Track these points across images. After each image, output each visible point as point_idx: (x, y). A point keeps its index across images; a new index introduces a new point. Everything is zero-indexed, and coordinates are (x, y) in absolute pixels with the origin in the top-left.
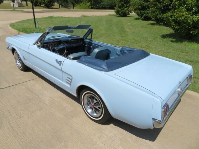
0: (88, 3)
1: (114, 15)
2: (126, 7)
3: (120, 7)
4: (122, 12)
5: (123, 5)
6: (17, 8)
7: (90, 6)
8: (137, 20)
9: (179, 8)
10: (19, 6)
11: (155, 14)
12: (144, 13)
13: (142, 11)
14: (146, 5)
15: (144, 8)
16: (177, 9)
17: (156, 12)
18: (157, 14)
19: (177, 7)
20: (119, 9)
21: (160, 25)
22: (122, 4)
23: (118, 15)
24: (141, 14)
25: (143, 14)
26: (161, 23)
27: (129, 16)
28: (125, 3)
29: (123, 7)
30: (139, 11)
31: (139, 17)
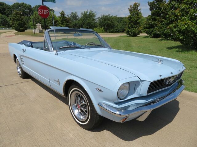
0: (102, 27)
1: (125, 36)
2: (136, 28)
3: (129, 28)
4: (132, 33)
5: (132, 25)
6: (37, 34)
7: (103, 30)
8: (146, 38)
9: (181, 18)
10: (40, 32)
11: (161, 30)
12: (153, 31)
13: (151, 30)
14: (153, 23)
15: (152, 26)
16: (179, 19)
17: (162, 28)
18: (164, 30)
19: (180, 18)
20: (129, 30)
21: (168, 40)
22: (131, 25)
23: (128, 35)
24: (149, 32)
25: (151, 32)
26: (169, 38)
27: (139, 35)
28: (134, 24)
29: (132, 28)
30: (147, 30)
31: (148, 35)
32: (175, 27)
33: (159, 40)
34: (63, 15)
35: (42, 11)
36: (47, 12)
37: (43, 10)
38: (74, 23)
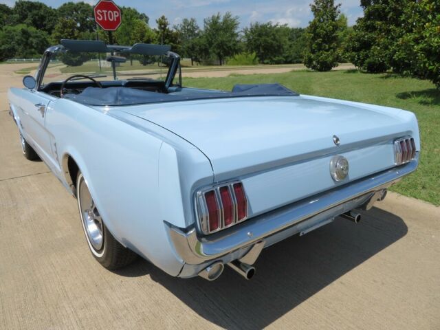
0: (252, 52)
1: (303, 71)
2: (327, 51)
3: (313, 52)
4: (318, 62)
5: (319, 45)
7: (255, 58)
8: (351, 74)
9: (434, 17)
11: (388, 52)
12: (367, 56)
13: (362, 53)
14: (368, 38)
15: (366, 45)
16: (429, 21)
17: (389, 47)
18: (395, 52)
19: (430, 17)
20: (313, 56)
21: (403, 76)
22: (317, 44)
23: (310, 69)
24: (359, 59)
25: (364, 60)
26: (405, 72)
27: (335, 69)
28: (324, 41)
29: (319, 50)
30: (354, 53)
31: (357, 67)
32: (416, 41)
33: (382, 78)
34: (163, 26)
35: (102, 14)
36: (115, 16)
37: (105, 11)
38: (190, 45)
